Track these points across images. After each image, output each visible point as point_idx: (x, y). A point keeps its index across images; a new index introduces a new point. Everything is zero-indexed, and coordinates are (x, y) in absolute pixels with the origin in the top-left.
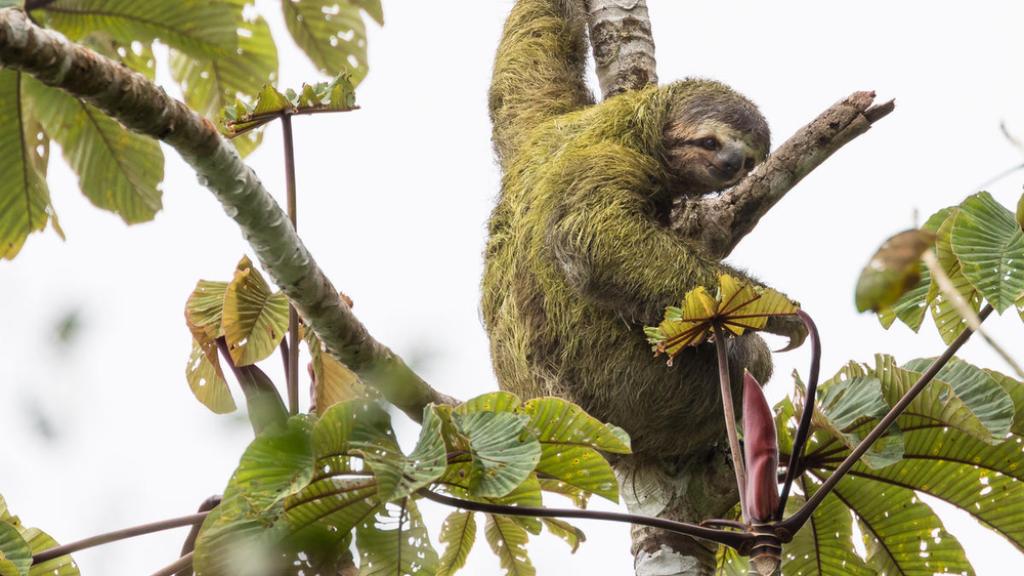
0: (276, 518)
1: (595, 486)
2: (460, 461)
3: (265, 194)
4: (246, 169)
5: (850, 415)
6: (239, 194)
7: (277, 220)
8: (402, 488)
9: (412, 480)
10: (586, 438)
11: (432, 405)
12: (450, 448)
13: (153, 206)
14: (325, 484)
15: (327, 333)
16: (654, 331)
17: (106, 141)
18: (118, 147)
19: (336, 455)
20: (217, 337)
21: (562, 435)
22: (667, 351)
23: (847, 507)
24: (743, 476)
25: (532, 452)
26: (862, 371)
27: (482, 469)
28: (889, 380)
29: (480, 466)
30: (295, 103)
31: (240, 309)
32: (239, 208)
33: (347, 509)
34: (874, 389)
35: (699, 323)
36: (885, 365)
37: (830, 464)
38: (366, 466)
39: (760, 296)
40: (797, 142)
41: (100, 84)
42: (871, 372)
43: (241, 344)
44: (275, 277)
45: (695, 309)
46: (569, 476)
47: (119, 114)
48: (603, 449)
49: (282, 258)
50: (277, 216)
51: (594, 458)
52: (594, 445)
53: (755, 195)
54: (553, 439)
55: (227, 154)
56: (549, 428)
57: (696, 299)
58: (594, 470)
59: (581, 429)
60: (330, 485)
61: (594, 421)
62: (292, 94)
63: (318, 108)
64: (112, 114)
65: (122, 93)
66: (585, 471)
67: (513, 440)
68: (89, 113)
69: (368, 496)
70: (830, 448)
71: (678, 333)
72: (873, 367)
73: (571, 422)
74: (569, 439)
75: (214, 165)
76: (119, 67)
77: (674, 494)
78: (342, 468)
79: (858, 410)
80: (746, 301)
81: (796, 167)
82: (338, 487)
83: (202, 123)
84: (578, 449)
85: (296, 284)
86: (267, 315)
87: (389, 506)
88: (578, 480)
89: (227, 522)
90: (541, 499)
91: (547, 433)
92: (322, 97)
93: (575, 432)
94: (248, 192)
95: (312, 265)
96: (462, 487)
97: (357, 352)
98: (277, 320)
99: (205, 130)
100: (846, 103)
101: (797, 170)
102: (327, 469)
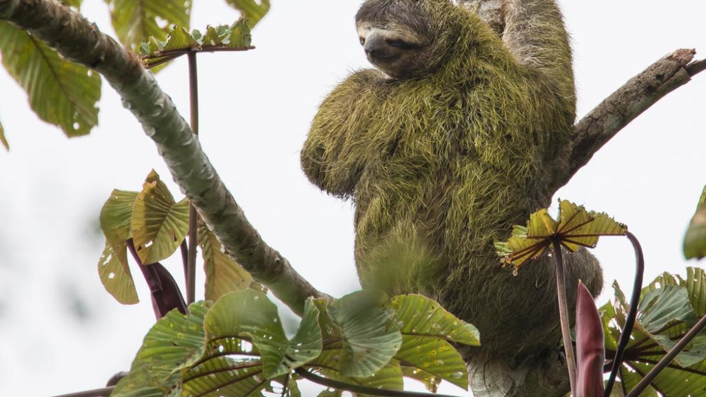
0: (174, 387)
1: (448, 375)
2: (335, 348)
3: (179, 118)
4: (164, 96)
5: (662, 318)
6: (157, 117)
7: (187, 140)
8: (283, 366)
9: (292, 360)
10: (442, 330)
11: (312, 298)
12: (325, 335)
13: (90, 122)
14: (220, 362)
15: (227, 237)
16: (503, 246)
17: (51, 66)
18: (61, 72)
19: (230, 337)
20: (127, 239)
21: (421, 329)
22: (513, 262)
23: (654, 390)
24: (574, 371)
25: (395, 340)
26: (675, 281)
27: (352, 354)
28: (698, 289)
29: (350, 351)
30: (200, 42)
31: (147, 216)
32: (157, 129)
33: (238, 384)
34: (682, 296)
35: (541, 240)
36: (696, 277)
37: (644, 357)
38: (254, 347)
39: (593, 219)
40: (628, 90)
41: (44, 19)
42: (682, 282)
43: (147, 246)
44: (185, 188)
45: (538, 228)
46: (426, 365)
47: (58, 45)
48: (455, 341)
49: (192, 171)
50: (188, 137)
51: (448, 350)
52: (449, 337)
53: (591, 134)
54: (414, 331)
55: (148, 82)
56: (412, 321)
57: (540, 219)
58: (449, 360)
59: (438, 323)
60: (223, 363)
61: (450, 316)
62: (197, 34)
63: (219, 47)
64: (53, 46)
65: (62, 27)
66: (441, 362)
67: (380, 329)
68: (35, 42)
69: (256, 373)
70: (644, 344)
71: (523, 248)
72: (685, 278)
73: (430, 316)
74: (428, 332)
75: (136, 92)
76: (60, 5)
77: (514, 384)
78: (234, 348)
79: (670, 314)
80: (582, 223)
81: (626, 111)
82: (230, 365)
83: (128, 56)
84: (436, 342)
85: (202, 195)
86: (169, 221)
87: (273, 384)
88: (436, 369)
89: (133, 388)
90: (402, 384)
91: (409, 325)
92: (223, 38)
93: (434, 326)
94: (165, 115)
95: (216, 180)
96: (336, 370)
97: (251, 254)
98: (179, 226)
99: (131, 62)
100: (670, 58)
101: (626, 114)
102: (221, 349)
